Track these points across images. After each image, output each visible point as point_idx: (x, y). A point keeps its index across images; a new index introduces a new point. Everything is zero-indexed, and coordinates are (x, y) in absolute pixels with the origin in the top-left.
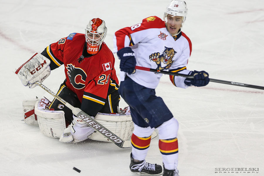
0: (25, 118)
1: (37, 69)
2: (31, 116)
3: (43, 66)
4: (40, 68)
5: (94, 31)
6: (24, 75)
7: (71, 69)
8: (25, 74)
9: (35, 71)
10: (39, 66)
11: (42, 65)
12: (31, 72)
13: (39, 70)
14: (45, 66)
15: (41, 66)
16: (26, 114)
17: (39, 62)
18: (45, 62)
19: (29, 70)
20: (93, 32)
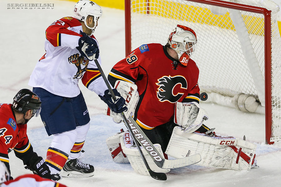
0: (113, 157)
2: (119, 154)
3: (131, 95)
4: (130, 99)
7: (166, 81)
10: (128, 96)
11: (130, 93)
13: (129, 100)
14: (133, 93)
15: (130, 96)
16: (112, 153)
17: (126, 92)
18: (132, 89)
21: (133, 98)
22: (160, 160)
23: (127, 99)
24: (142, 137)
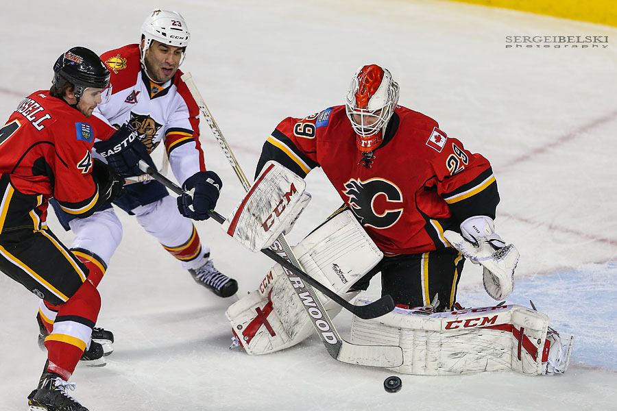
0: (248, 342)
1: (276, 210)
3: (289, 200)
4: (284, 208)
5: (362, 110)
6: (247, 238)
7: (356, 190)
8: (249, 234)
9: (272, 219)
10: (281, 201)
11: (288, 195)
12: (263, 225)
13: (282, 211)
14: (294, 198)
15: (285, 202)
17: (280, 190)
18: (293, 188)
19: (258, 218)
20: (360, 111)
21: (292, 207)
22: (334, 341)
23: (278, 206)
24: (302, 285)
